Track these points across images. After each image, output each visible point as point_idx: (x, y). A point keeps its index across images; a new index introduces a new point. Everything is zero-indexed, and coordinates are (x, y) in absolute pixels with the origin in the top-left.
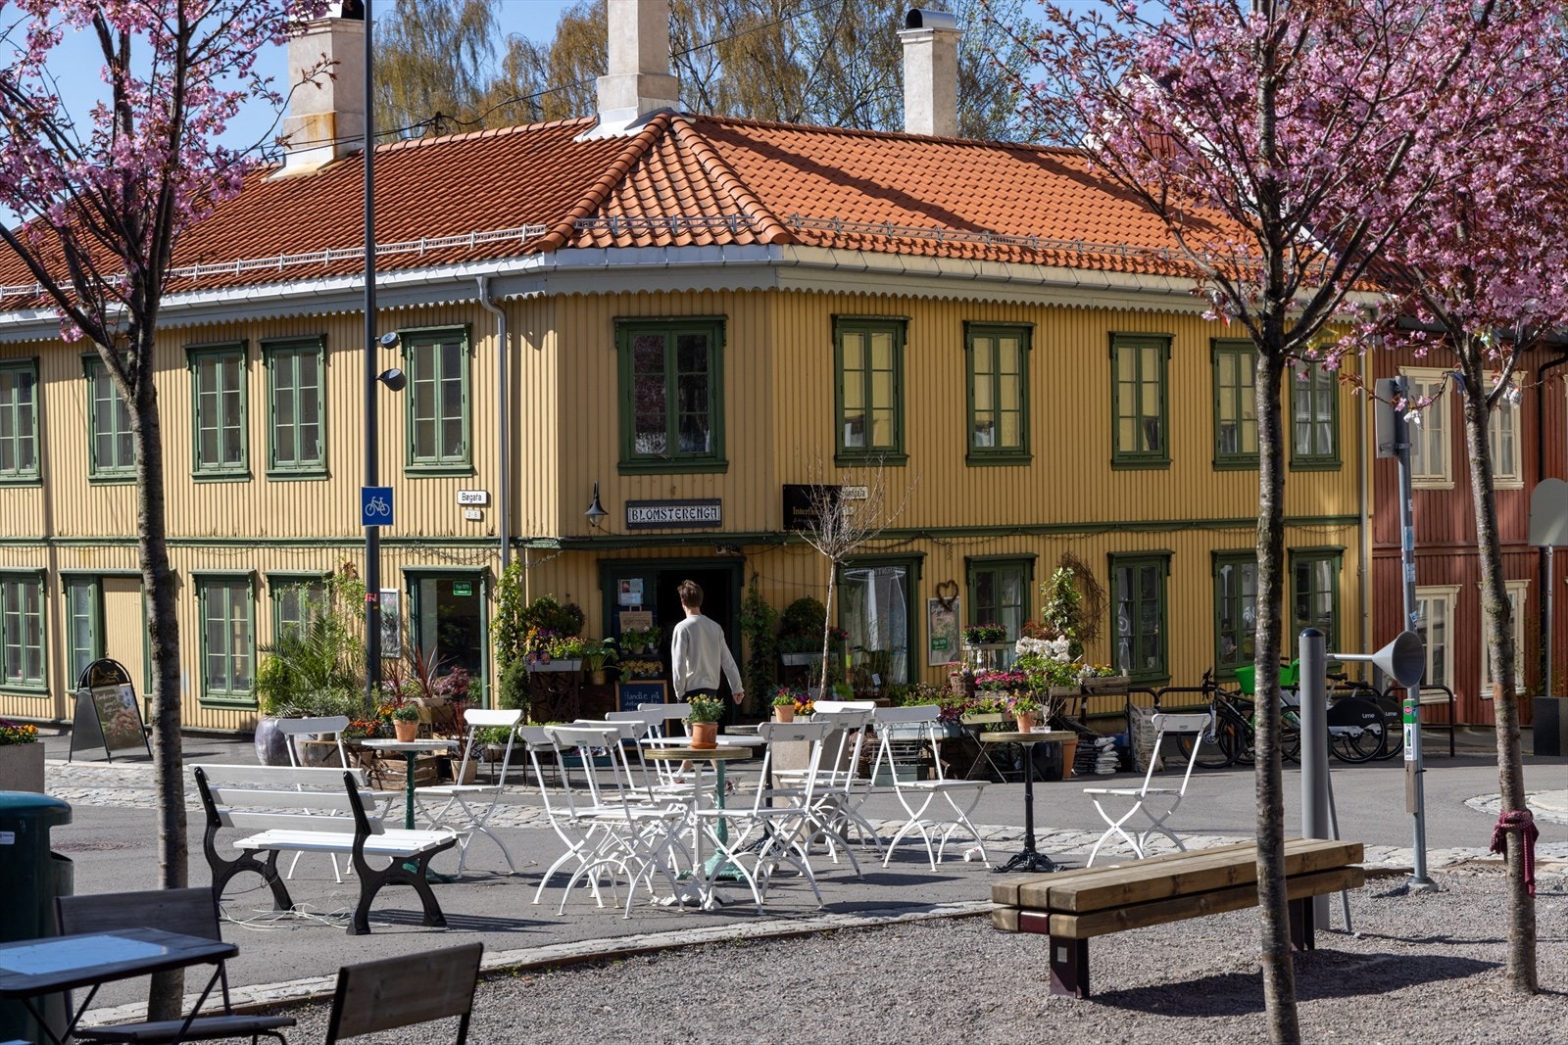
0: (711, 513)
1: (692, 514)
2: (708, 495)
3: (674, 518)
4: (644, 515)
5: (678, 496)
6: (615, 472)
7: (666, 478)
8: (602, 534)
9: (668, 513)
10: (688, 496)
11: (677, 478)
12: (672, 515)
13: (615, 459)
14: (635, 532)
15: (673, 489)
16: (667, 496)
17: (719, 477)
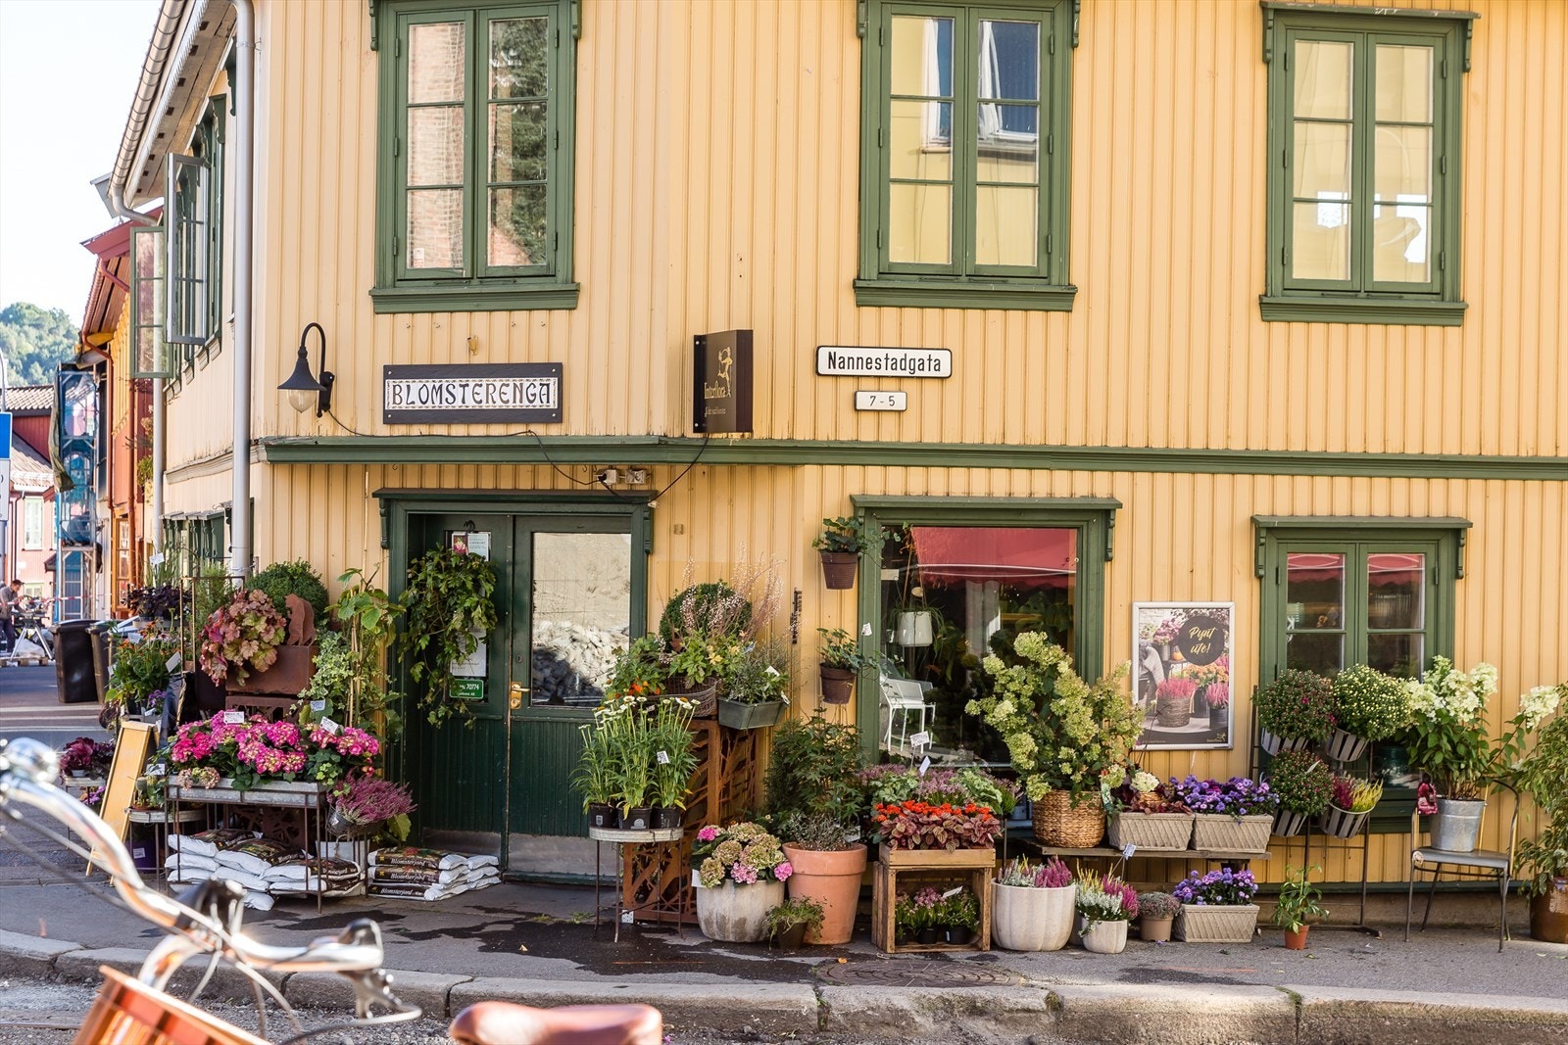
0: (537, 393)
1: (502, 394)
2: (539, 357)
3: (470, 404)
4: (413, 394)
5: (480, 359)
6: (367, 304)
7: (461, 318)
8: (341, 433)
9: (458, 392)
10: (499, 358)
11: (481, 318)
12: (468, 394)
13: (368, 281)
14: (400, 430)
15: (472, 346)
16: (461, 358)
17: (560, 316)
